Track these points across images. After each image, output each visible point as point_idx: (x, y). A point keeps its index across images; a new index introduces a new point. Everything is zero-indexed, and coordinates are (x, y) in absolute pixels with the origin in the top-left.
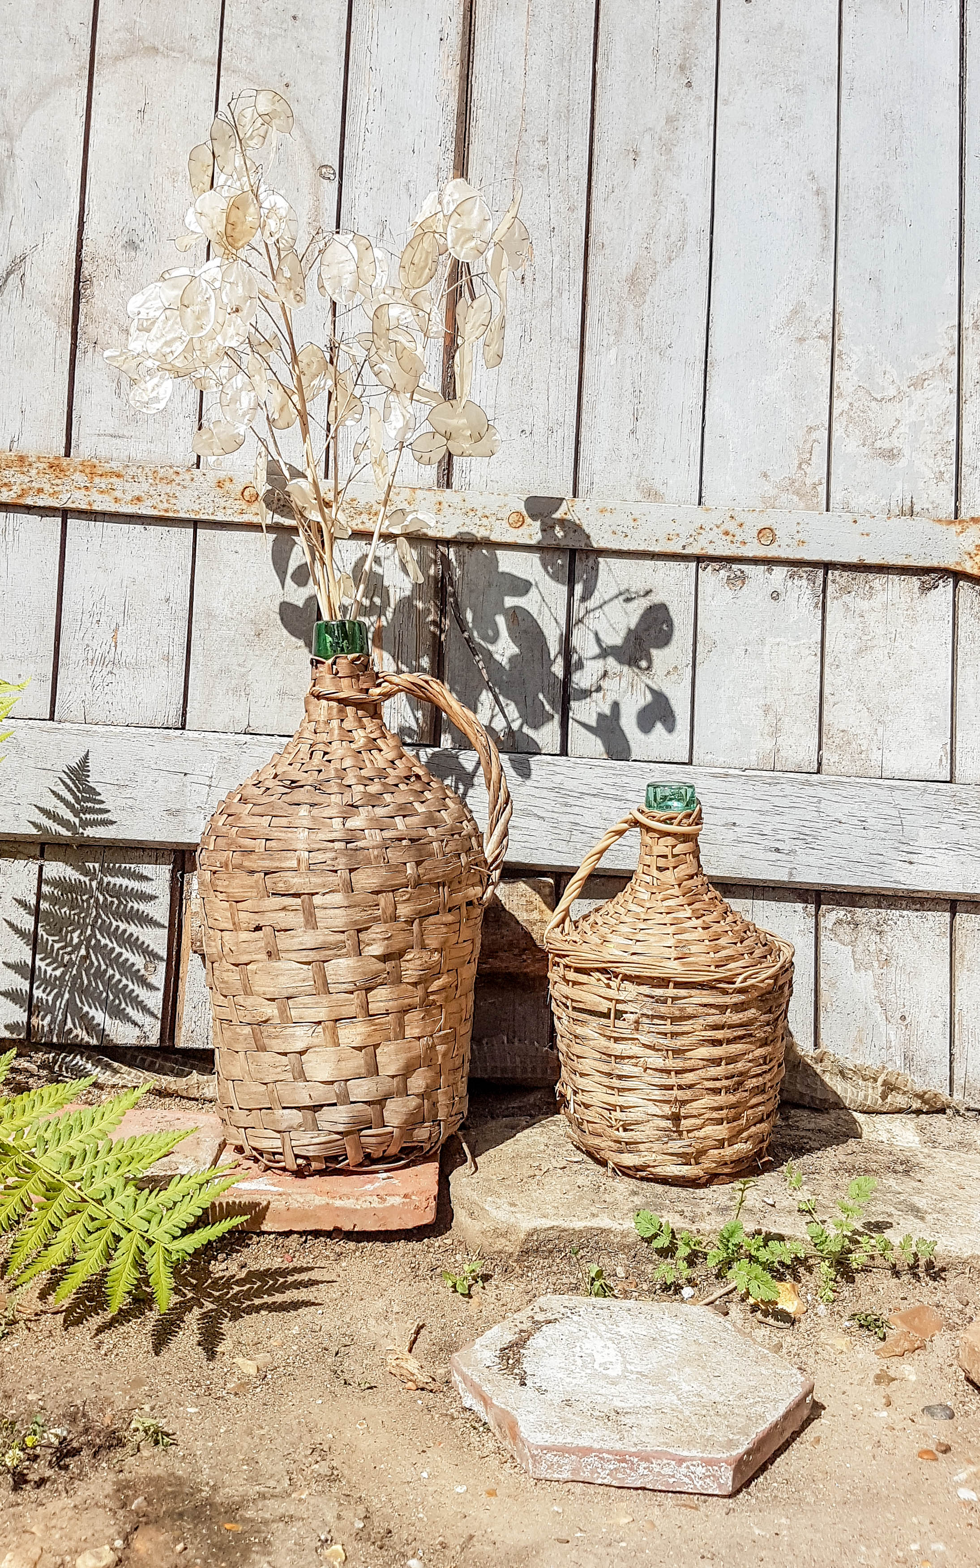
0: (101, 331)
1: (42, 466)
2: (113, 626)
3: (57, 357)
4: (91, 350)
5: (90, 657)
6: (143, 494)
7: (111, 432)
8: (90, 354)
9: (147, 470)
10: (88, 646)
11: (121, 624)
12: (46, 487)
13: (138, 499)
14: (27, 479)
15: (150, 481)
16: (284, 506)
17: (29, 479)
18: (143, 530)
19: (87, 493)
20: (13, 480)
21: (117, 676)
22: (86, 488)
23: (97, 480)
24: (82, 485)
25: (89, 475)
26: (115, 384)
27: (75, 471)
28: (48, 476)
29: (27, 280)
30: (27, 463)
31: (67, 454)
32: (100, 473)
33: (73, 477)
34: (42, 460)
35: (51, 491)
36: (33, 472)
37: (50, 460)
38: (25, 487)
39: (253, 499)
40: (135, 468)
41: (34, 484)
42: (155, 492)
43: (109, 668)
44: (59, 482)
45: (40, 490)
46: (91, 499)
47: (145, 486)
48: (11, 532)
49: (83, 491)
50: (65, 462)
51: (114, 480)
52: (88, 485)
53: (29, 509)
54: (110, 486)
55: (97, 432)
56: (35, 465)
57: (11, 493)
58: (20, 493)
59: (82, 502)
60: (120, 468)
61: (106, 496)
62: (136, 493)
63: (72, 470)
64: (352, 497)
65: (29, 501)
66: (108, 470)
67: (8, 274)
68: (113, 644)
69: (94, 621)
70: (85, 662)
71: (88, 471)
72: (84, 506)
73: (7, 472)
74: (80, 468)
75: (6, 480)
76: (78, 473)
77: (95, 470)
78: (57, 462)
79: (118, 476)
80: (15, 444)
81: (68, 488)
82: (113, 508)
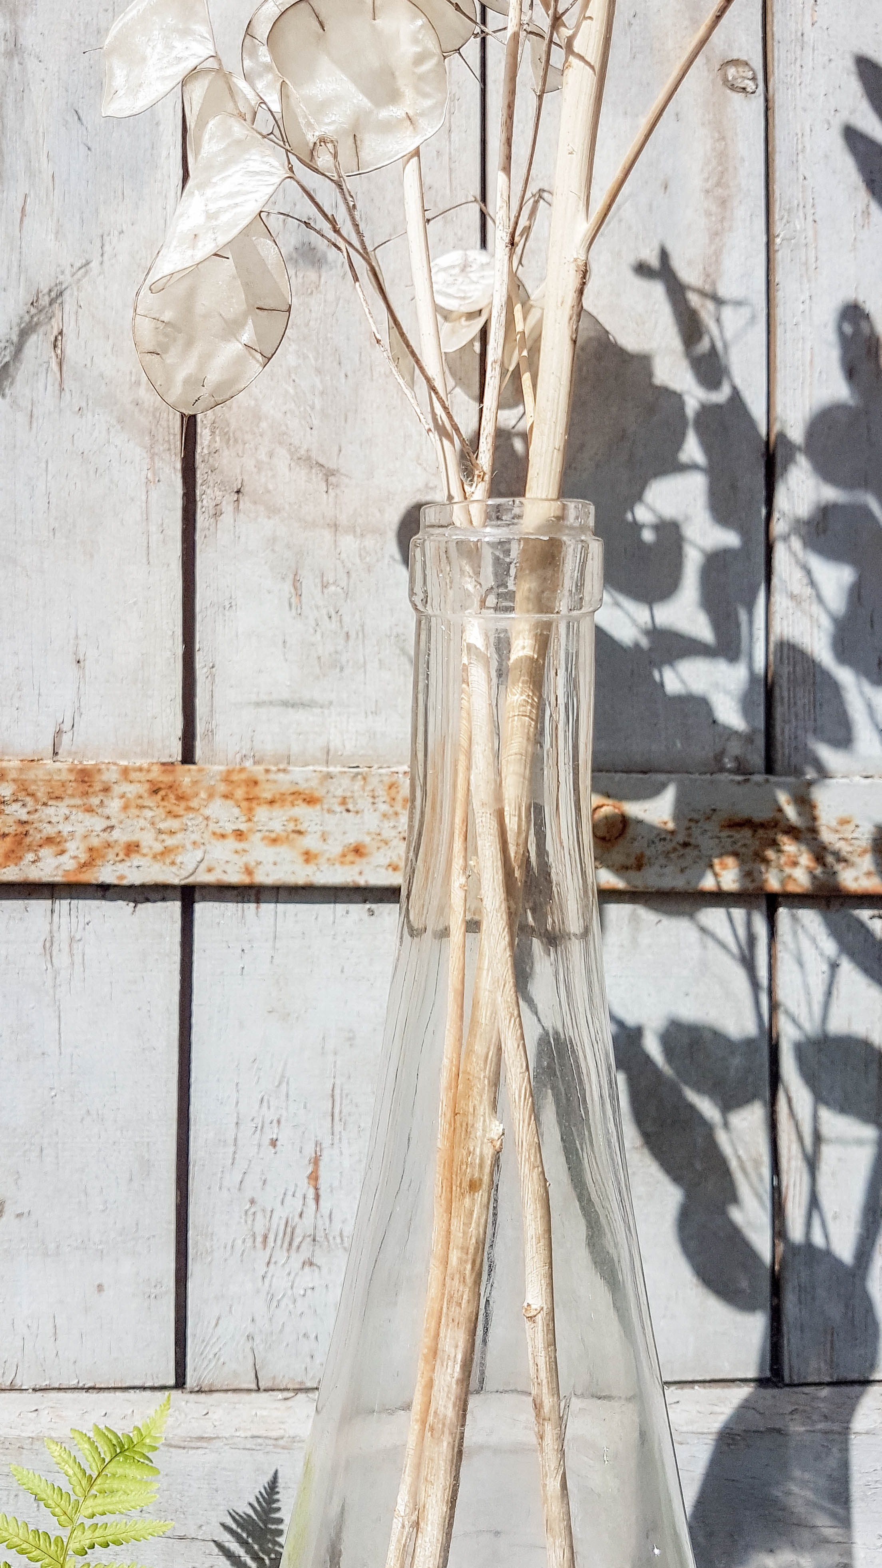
0: (249, 463)
1: (131, 790)
2: (309, 1151)
3: (153, 528)
4: (228, 508)
5: (260, 1229)
6: (367, 840)
7: (286, 695)
8: (227, 518)
9: (374, 782)
10: (252, 1202)
11: (326, 1144)
12: (148, 840)
13: (358, 851)
14: (99, 824)
15: (384, 807)
16: (686, 845)
17: (105, 823)
18: (365, 916)
19: (240, 846)
20: (66, 829)
21: (325, 1270)
22: (239, 835)
23: (262, 813)
24: (229, 828)
25: (244, 804)
26: (287, 587)
27: (211, 796)
28: (149, 814)
29: (70, 345)
30: (98, 787)
31: (188, 757)
32: (268, 795)
33: (207, 812)
34: (134, 776)
35: (158, 847)
36: (114, 805)
37: (151, 776)
38: (95, 842)
39: (615, 833)
40: (346, 782)
41: (116, 834)
42: (394, 833)
43: (305, 1253)
44: (172, 824)
45: (132, 848)
46: (250, 859)
47: (371, 820)
48: (65, 947)
49: (232, 843)
50: (186, 776)
51: (301, 810)
52: (243, 827)
53: (104, 891)
54: (291, 826)
55: (254, 698)
56: (117, 790)
57: (64, 858)
58: (83, 857)
59: (229, 868)
60: (314, 783)
61: (283, 851)
62: (352, 839)
63: (203, 795)
64: (842, 813)
65: (106, 874)
66: (286, 788)
67: (24, 334)
68: (311, 1193)
69: (266, 1142)
70: (249, 1243)
71: (240, 793)
72: (235, 877)
73: (50, 811)
74: (222, 788)
75: (49, 831)
76: (218, 802)
77: (256, 791)
78: (167, 779)
79: (311, 800)
80: (66, 739)
81: (195, 837)
82: (300, 875)
